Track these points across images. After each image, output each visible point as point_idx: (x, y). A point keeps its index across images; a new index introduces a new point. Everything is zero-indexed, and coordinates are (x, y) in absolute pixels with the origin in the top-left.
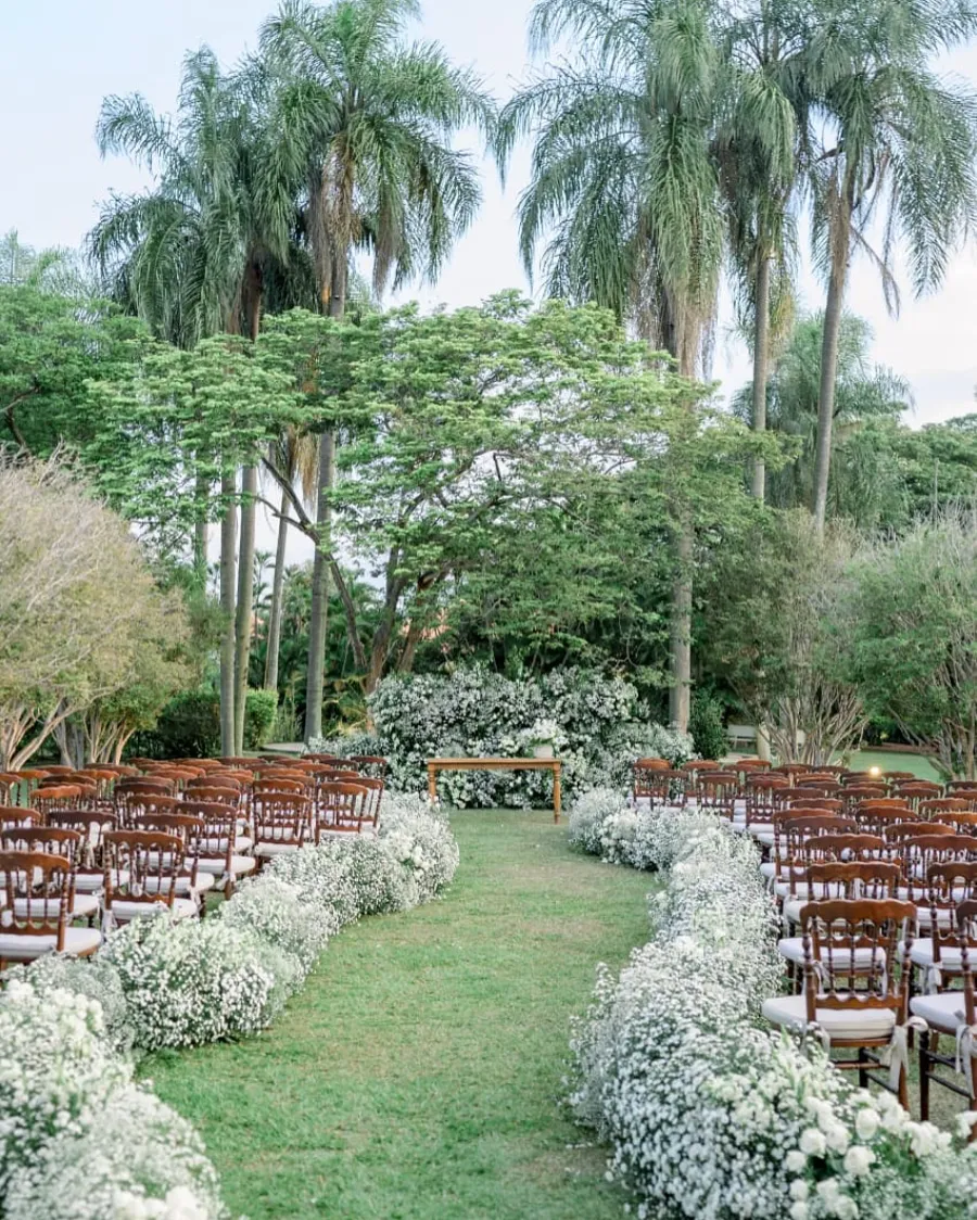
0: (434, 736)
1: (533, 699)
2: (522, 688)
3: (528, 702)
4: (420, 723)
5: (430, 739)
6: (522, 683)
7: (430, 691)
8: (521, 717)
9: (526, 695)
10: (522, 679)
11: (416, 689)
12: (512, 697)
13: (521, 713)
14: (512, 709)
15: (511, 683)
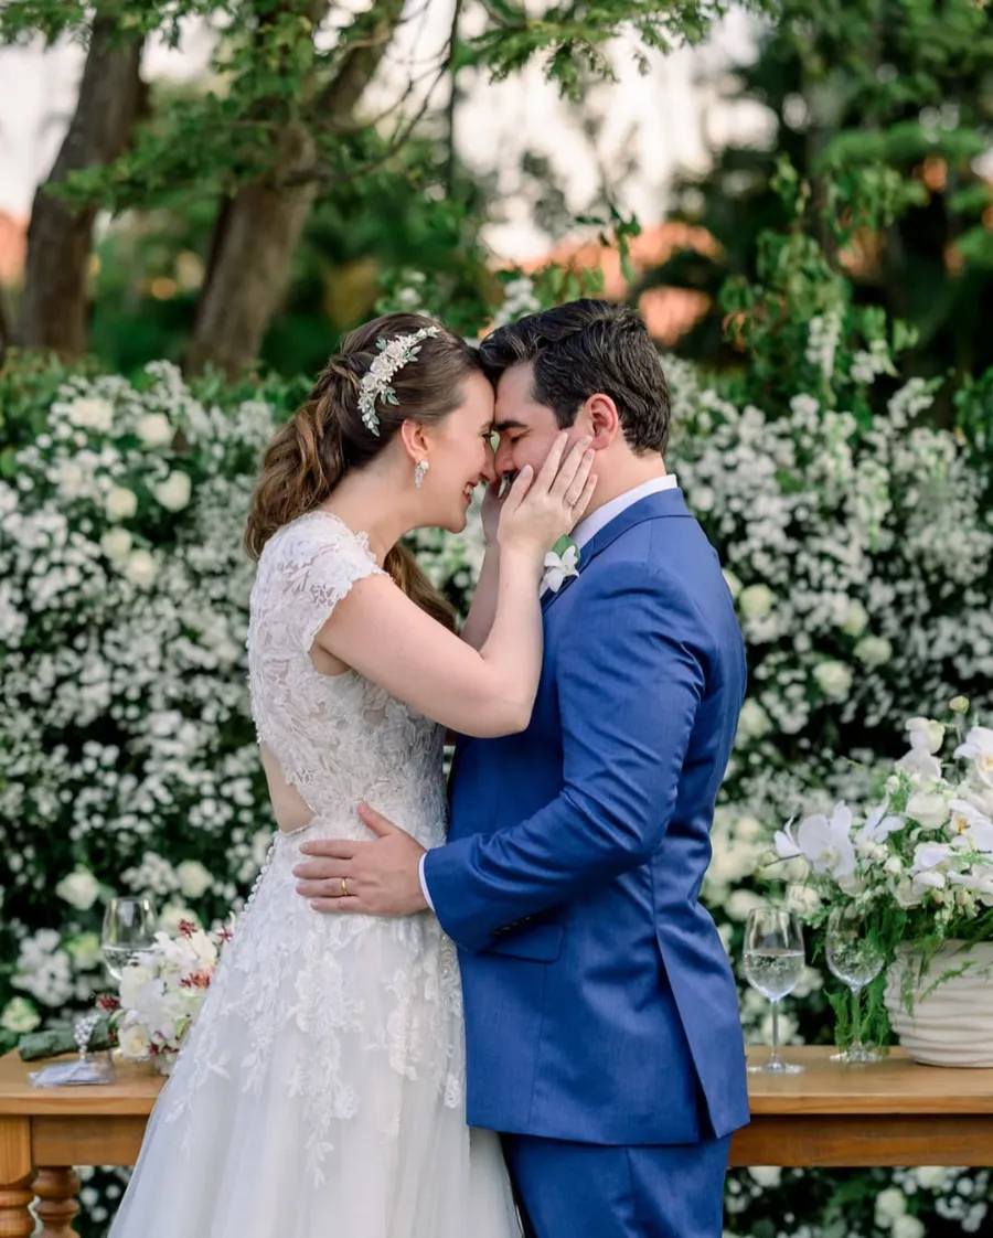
0: (208, 815)
1: (922, 539)
2: (835, 461)
3: (883, 563)
4: (106, 729)
5: (177, 839)
6: (841, 425)
7: (174, 492)
8: (833, 676)
9: (870, 508)
10: (845, 398)
11: (71, 477)
12: (768, 530)
13: (833, 643)
14: (762, 618)
15: (751, 423)
